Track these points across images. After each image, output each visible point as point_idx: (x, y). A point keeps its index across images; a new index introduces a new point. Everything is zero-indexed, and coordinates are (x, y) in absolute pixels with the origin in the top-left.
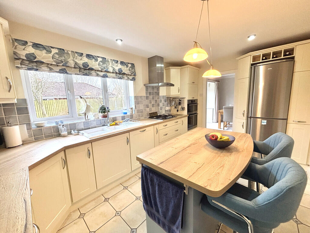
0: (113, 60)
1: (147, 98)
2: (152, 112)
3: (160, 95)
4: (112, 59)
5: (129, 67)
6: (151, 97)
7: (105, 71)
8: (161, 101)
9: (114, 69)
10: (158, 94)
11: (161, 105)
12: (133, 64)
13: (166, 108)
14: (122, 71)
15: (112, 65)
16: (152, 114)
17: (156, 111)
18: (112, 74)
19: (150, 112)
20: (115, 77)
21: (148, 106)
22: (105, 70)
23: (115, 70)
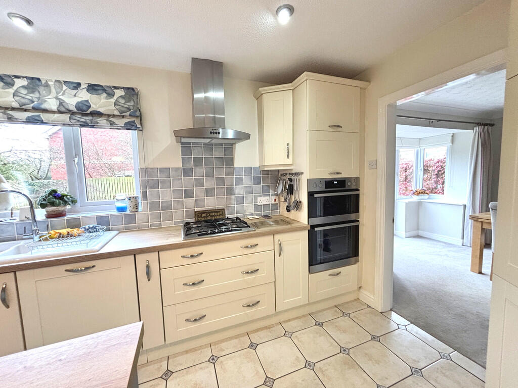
0: (65, 82)
1: (187, 172)
2: (206, 208)
3: (236, 165)
4: (62, 80)
5: (115, 98)
6: (202, 170)
7: (35, 109)
8: (239, 181)
9: (61, 103)
10: (230, 162)
11: (239, 190)
12: (133, 89)
13: (259, 199)
14: (90, 107)
15: (58, 93)
16: (203, 215)
17: (221, 207)
18: (56, 115)
19: (196, 209)
20: (68, 121)
21: (188, 194)
22: (32, 105)
23: (64, 104)
